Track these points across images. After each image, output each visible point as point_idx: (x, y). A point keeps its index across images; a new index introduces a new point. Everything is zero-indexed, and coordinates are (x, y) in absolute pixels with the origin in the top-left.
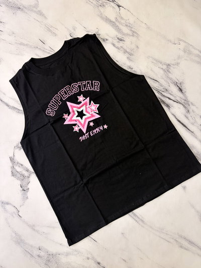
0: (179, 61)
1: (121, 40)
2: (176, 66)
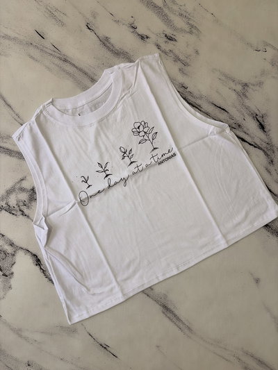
0: (263, 79)
1: (170, 39)
2: (257, 88)
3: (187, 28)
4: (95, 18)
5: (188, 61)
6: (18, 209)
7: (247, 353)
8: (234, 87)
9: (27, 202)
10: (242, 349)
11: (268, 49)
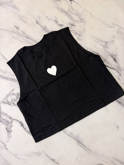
3: (79, 20)
4: (40, 18)
5: (81, 34)
6: (12, 103)
7: (115, 159)
8: (102, 44)
9: (16, 100)
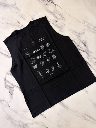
0: (84, 31)
1: (57, 21)
2: (83, 34)
3: (61, 18)
4: (34, 17)
5: (62, 27)
7: (85, 114)
8: (76, 34)
10: (84, 113)
11: (85, 22)
